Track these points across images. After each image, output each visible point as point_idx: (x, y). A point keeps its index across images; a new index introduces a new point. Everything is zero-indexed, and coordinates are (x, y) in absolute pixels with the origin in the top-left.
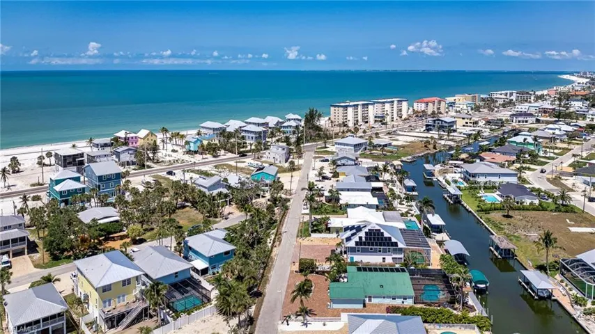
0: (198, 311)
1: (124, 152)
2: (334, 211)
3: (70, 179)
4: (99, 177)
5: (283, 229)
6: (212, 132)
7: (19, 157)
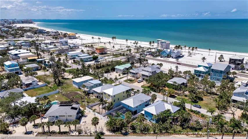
3: (204, 66)
4: (212, 69)
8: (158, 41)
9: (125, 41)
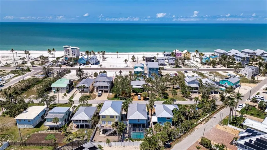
0: (138, 142)
1: (171, 59)
2: (258, 115)
3: (140, 67)
4: (149, 68)
5: (215, 116)
6: (219, 54)
7: (135, 56)
8: (65, 47)
9: (9, 52)
